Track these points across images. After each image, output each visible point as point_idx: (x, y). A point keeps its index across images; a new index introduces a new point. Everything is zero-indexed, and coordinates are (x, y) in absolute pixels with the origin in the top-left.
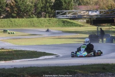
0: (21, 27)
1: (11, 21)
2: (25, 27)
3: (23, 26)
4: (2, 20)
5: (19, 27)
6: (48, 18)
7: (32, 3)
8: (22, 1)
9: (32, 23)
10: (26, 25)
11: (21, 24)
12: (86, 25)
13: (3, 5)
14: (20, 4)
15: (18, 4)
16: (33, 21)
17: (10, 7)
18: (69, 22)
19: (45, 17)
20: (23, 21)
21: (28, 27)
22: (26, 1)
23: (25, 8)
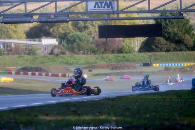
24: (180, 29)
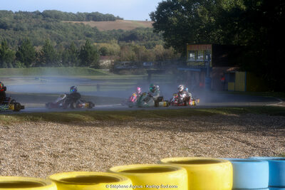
1: (41, 70)
4: (31, 69)
6: (75, 67)
7: (60, 53)
8: (51, 52)
12: (110, 74)
13: (33, 55)
14: (49, 53)
15: (47, 54)
17: (40, 57)
18: (94, 71)
19: (72, 66)
22: (54, 52)
23: (54, 57)
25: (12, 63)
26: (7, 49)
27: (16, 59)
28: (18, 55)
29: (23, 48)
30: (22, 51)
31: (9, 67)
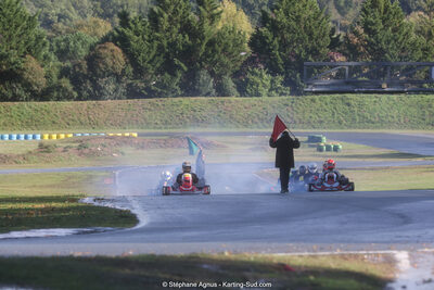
0: (384, 128)
1: (349, 105)
2: (400, 125)
3: (390, 124)
4: (313, 100)
5: (377, 127)
8: (394, 31)
9: (427, 113)
10: (402, 121)
11: (384, 114)
13: (318, 44)
14: (384, 39)
15: (376, 39)
16: (430, 106)
17: (347, 52)
20: (391, 102)
21: (412, 128)
22: (405, 30)
23: (404, 54)
24: (14, 44)
25: (236, 75)
26: (213, 18)
27: (251, 61)
28: (257, 42)
29: (280, 17)
30: (275, 28)
31: (221, 91)
